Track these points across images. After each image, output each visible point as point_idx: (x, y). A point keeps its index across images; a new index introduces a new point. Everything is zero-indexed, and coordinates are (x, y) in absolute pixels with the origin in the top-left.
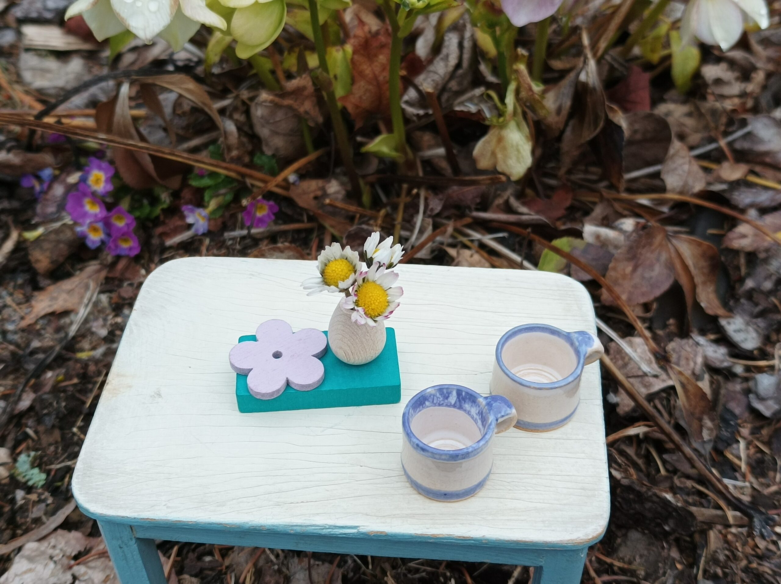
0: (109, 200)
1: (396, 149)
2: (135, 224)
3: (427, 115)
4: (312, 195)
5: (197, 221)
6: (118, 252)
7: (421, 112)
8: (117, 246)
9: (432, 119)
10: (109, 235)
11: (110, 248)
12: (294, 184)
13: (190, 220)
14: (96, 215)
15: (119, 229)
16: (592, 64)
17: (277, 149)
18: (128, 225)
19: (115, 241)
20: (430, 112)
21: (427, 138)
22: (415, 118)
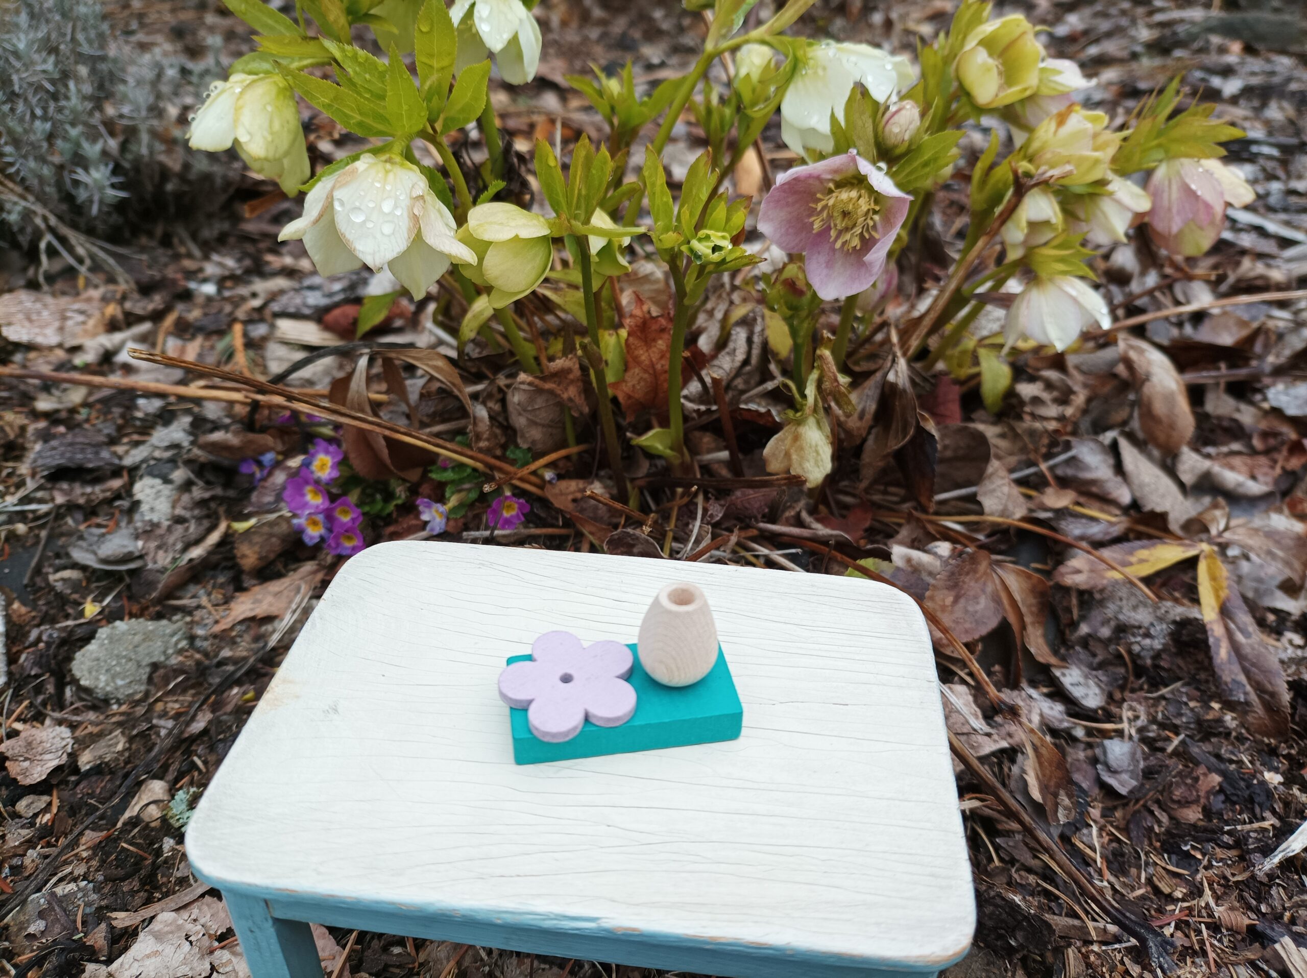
0: (335, 491)
1: (672, 448)
2: (361, 519)
3: (709, 411)
4: (570, 497)
5: (434, 519)
6: (339, 551)
7: (703, 408)
8: (338, 545)
9: (715, 416)
10: (330, 530)
11: (329, 545)
12: (550, 482)
13: (425, 517)
14: (317, 507)
15: (343, 524)
16: (902, 363)
17: (534, 442)
18: (353, 520)
19: (337, 538)
20: (714, 408)
21: (707, 439)
22: (695, 415)
